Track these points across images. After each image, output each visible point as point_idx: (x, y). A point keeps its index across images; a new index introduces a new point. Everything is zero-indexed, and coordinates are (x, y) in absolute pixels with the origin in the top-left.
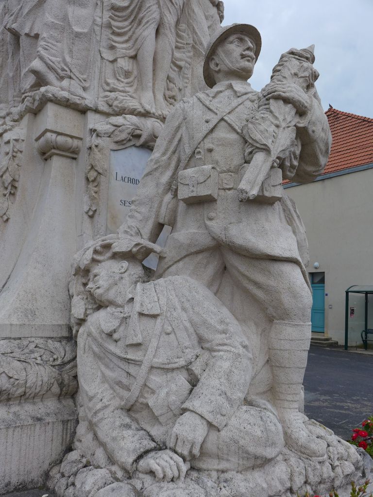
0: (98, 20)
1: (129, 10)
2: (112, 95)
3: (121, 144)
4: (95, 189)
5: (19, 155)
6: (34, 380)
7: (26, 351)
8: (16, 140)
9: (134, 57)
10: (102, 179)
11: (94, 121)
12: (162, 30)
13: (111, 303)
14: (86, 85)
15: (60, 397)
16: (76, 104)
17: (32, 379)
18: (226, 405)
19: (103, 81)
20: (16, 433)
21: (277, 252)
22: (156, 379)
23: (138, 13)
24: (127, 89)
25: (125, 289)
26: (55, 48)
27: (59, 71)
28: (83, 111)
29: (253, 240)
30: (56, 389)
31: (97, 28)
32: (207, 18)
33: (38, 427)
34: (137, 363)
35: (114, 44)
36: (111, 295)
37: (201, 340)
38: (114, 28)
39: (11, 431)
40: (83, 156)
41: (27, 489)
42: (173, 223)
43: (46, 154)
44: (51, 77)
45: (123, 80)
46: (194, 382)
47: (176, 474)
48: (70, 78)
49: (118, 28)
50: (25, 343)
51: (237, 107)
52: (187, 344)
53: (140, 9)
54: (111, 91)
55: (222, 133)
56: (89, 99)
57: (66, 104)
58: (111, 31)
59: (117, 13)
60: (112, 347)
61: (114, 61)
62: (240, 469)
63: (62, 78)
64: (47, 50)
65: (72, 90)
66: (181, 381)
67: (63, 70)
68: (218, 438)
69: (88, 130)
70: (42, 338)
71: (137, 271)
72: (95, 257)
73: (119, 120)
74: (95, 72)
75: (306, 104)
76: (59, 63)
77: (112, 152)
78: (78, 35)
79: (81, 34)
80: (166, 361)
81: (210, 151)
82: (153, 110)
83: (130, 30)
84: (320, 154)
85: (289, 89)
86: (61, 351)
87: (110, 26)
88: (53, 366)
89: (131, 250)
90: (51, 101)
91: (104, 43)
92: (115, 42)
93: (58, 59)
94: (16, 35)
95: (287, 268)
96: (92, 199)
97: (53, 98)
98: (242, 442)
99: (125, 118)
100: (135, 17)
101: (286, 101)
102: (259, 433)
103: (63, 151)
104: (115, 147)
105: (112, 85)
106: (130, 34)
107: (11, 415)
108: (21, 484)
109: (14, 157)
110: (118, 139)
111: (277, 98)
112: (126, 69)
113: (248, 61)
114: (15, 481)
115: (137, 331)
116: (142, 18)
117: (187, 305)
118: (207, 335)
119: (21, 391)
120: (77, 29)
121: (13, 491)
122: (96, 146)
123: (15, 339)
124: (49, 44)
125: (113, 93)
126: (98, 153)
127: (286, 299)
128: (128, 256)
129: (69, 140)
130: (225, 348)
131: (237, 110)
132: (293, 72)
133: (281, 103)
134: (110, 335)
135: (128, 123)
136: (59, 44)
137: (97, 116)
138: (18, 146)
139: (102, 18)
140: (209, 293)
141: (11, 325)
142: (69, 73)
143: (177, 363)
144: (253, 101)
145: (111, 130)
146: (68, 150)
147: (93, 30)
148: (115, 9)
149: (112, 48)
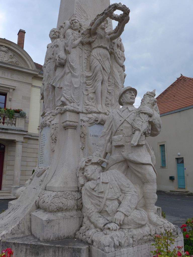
0: (82, 81)
1: (92, 77)
2: (88, 107)
3: (92, 124)
4: (84, 140)
5: (57, 128)
6: (70, 204)
7: (66, 195)
8: (56, 124)
9: (95, 93)
10: (86, 136)
11: (82, 116)
12: (103, 82)
13: (92, 179)
14: (79, 104)
15: (77, 210)
16: (76, 111)
17: (69, 204)
18: (130, 209)
19: (84, 102)
20: (66, 220)
21: (144, 162)
22: (108, 203)
23: (95, 77)
24: (93, 104)
25: (97, 175)
26: (68, 93)
27: (70, 100)
28: (78, 113)
29: (136, 158)
30: (76, 207)
31: (82, 84)
32: (119, 72)
33: (72, 218)
34: (102, 198)
35: (87, 89)
36: (92, 177)
37: (121, 190)
38: (87, 84)
39: (64, 219)
40: (79, 128)
41: (69, 238)
42: (111, 152)
43: (66, 128)
44: (67, 103)
45: (91, 101)
46: (120, 203)
47: (116, 228)
48: (74, 102)
49: (89, 83)
50: (65, 193)
51: (129, 116)
52: (117, 191)
53: (96, 76)
54: (87, 105)
55: (125, 124)
56: (80, 109)
57: (73, 111)
58: (86, 85)
59: (88, 78)
60: (94, 193)
61: (88, 95)
62: (135, 228)
63: (71, 103)
64: (66, 94)
65: (75, 106)
66: (116, 203)
67: (71, 100)
68: (128, 219)
69: (80, 119)
70: (70, 191)
71: (100, 168)
72: (86, 164)
73: (90, 116)
74: (81, 99)
75: (152, 114)
76: (70, 98)
77: (89, 127)
78: (76, 88)
79: (77, 87)
80: (111, 197)
81: (122, 130)
82: (102, 111)
83: (92, 83)
84: (158, 128)
85: (146, 110)
86: (77, 195)
87: (86, 83)
88: (75, 200)
89: (98, 162)
90: (68, 111)
91: (84, 89)
92: (88, 88)
93: (70, 96)
94: (54, 87)
95: (148, 167)
96: (83, 143)
97: (68, 110)
98: (135, 220)
99: (92, 115)
100: (94, 79)
101: (145, 113)
102: (140, 217)
103: (72, 127)
104: (90, 125)
105: (87, 103)
106: (93, 84)
107: (63, 215)
108: (68, 236)
109: (55, 129)
110: (90, 122)
111: (142, 113)
112: (92, 97)
113: (133, 99)
114: (66, 235)
115: (102, 188)
116: (97, 79)
117: (117, 179)
118: (123, 188)
119: (66, 208)
120: (75, 86)
121: (65, 239)
122: (83, 125)
123: (62, 191)
124: (67, 92)
125: (88, 106)
126: (84, 128)
127: (148, 177)
128: (97, 164)
129: (74, 123)
130: (129, 192)
131: (130, 117)
132: (148, 102)
133: (143, 114)
134: (93, 189)
135: (94, 117)
136: (69, 91)
137: (83, 114)
138: (56, 126)
139: (83, 80)
140: (123, 175)
141: (61, 187)
142: (73, 101)
143: (114, 197)
144: (135, 113)
145: (88, 120)
146: (74, 126)
147: (80, 85)
148: (87, 77)
149: (87, 90)
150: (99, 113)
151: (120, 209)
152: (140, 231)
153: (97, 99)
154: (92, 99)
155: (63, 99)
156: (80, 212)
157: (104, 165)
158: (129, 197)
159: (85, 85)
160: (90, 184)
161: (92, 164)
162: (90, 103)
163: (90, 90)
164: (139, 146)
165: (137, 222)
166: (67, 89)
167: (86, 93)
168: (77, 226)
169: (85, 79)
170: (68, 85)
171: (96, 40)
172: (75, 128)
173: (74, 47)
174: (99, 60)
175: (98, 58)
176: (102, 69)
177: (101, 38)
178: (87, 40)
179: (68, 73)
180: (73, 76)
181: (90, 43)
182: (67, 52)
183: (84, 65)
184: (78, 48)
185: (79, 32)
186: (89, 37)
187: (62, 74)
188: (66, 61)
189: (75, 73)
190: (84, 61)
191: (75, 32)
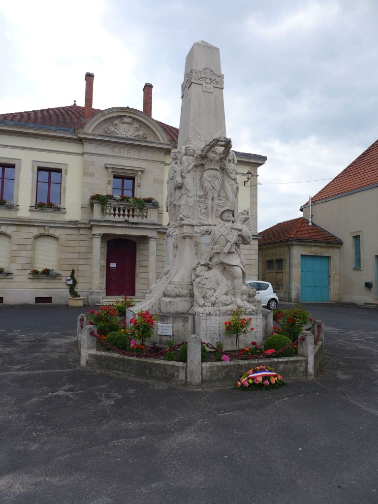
0: (196, 200)
1: (204, 195)
3: (203, 235)
4: (197, 247)
5: (178, 238)
6: (185, 293)
7: (183, 287)
10: (199, 245)
11: (197, 229)
12: (213, 199)
13: (200, 276)
14: (193, 219)
15: (190, 297)
16: (191, 225)
18: (220, 295)
19: (198, 217)
22: (208, 291)
24: (205, 218)
27: (186, 216)
28: (193, 226)
29: (228, 262)
30: (189, 295)
33: (186, 302)
34: (204, 288)
36: (200, 274)
37: (218, 283)
39: (181, 302)
40: (194, 238)
41: (184, 314)
43: (184, 238)
44: (184, 218)
45: (203, 216)
46: (215, 291)
47: (209, 305)
48: (189, 218)
49: (201, 201)
50: (182, 285)
51: (225, 231)
52: (215, 284)
53: (207, 195)
55: (222, 237)
56: (194, 223)
57: (189, 225)
60: (200, 285)
61: (201, 210)
62: (222, 306)
63: (187, 218)
64: (183, 211)
66: (213, 291)
68: (218, 300)
69: (194, 231)
70: (186, 284)
71: (207, 268)
73: (202, 228)
75: (241, 229)
76: (186, 214)
77: (201, 237)
78: (190, 206)
79: (192, 206)
80: (210, 287)
81: (219, 241)
82: (212, 224)
84: (247, 239)
85: (236, 226)
86: (190, 287)
87: (199, 201)
88: (188, 290)
90: (185, 225)
91: (197, 206)
92: (201, 205)
94: (175, 205)
95: (236, 267)
96: (196, 250)
99: (204, 227)
100: (206, 197)
101: (235, 229)
102: (225, 299)
105: (200, 218)
106: (204, 202)
107: (180, 299)
109: (176, 239)
110: (202, 233)
111: (233, 229)
112: (204, 212)
113: (229, 218)
114: (182, 312)
116: (208, 197)
117: (215, 276)
118: (219, 282)
119: (182, 295)
120: (190, 205)
122: (197, 236)
123: (180, 284)
125: (201, 220)
126: (197, 238)
127: (236, 274)
128: (204, 265)
129: (190, 234)
130: (222, 284)
134: (199, 282)
135: (205, 229)
136: (186, 209)
137: (197, 227)
138: (177, 236)
140: (220, 273)
141: (179, 282)
142: (189, 216)
143: (212, 288)
144: (229, 229)
145: (200, 231)
146: (190, 237)
147: (194, 203)
148: (200, 196)
149: (200, 207)
150: (210, 225)
151: (214, 295)
152: (225, 307)
153: (208, 214)
154: (204, 214)
155: (181, 216)
156: (192, 298)
157: (210, 266)
158: (221, 288)
159: (198, 203)
160: (198, 280)
161: (201, 265)
162: (202, 218)
163: (203, 206)
164: (230, 253)
165: (223, 302)
166: (184, 208)
167: (199, 209)
168: (190, 306)
169: (198, 198)
170: (184, 205)
171: (207, 163)
172: (191, 237)
173: (189, 172)
174: (209, 181)
175: (209, 180)
176: (212, 188)
177: (211, 161)
178: (200, 162)
179: (185, 194)
180: (188, 196)
181: (202, 165)
182: (183, 177)
183: (198, 185)
184: (192, 172)
185: (193, 156)
186: (201, 160)
187: (180, 195)
188: (182, 184)
189: (190, 193)
190: (198, 182)
191: (189, 157)
